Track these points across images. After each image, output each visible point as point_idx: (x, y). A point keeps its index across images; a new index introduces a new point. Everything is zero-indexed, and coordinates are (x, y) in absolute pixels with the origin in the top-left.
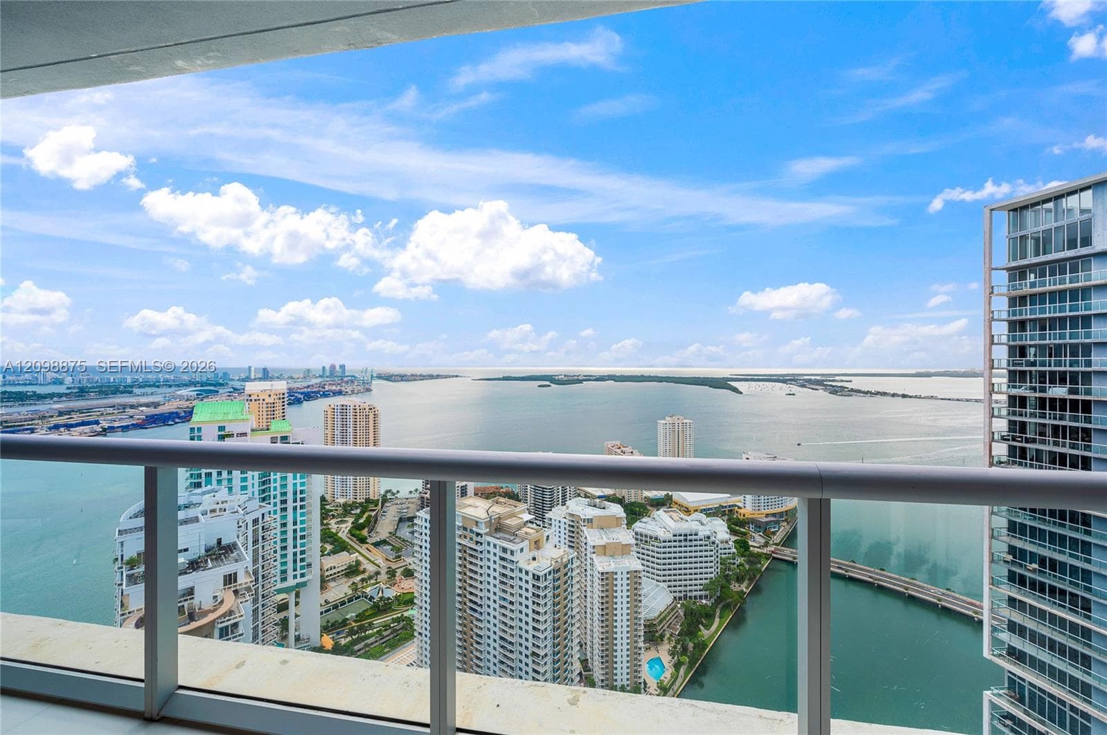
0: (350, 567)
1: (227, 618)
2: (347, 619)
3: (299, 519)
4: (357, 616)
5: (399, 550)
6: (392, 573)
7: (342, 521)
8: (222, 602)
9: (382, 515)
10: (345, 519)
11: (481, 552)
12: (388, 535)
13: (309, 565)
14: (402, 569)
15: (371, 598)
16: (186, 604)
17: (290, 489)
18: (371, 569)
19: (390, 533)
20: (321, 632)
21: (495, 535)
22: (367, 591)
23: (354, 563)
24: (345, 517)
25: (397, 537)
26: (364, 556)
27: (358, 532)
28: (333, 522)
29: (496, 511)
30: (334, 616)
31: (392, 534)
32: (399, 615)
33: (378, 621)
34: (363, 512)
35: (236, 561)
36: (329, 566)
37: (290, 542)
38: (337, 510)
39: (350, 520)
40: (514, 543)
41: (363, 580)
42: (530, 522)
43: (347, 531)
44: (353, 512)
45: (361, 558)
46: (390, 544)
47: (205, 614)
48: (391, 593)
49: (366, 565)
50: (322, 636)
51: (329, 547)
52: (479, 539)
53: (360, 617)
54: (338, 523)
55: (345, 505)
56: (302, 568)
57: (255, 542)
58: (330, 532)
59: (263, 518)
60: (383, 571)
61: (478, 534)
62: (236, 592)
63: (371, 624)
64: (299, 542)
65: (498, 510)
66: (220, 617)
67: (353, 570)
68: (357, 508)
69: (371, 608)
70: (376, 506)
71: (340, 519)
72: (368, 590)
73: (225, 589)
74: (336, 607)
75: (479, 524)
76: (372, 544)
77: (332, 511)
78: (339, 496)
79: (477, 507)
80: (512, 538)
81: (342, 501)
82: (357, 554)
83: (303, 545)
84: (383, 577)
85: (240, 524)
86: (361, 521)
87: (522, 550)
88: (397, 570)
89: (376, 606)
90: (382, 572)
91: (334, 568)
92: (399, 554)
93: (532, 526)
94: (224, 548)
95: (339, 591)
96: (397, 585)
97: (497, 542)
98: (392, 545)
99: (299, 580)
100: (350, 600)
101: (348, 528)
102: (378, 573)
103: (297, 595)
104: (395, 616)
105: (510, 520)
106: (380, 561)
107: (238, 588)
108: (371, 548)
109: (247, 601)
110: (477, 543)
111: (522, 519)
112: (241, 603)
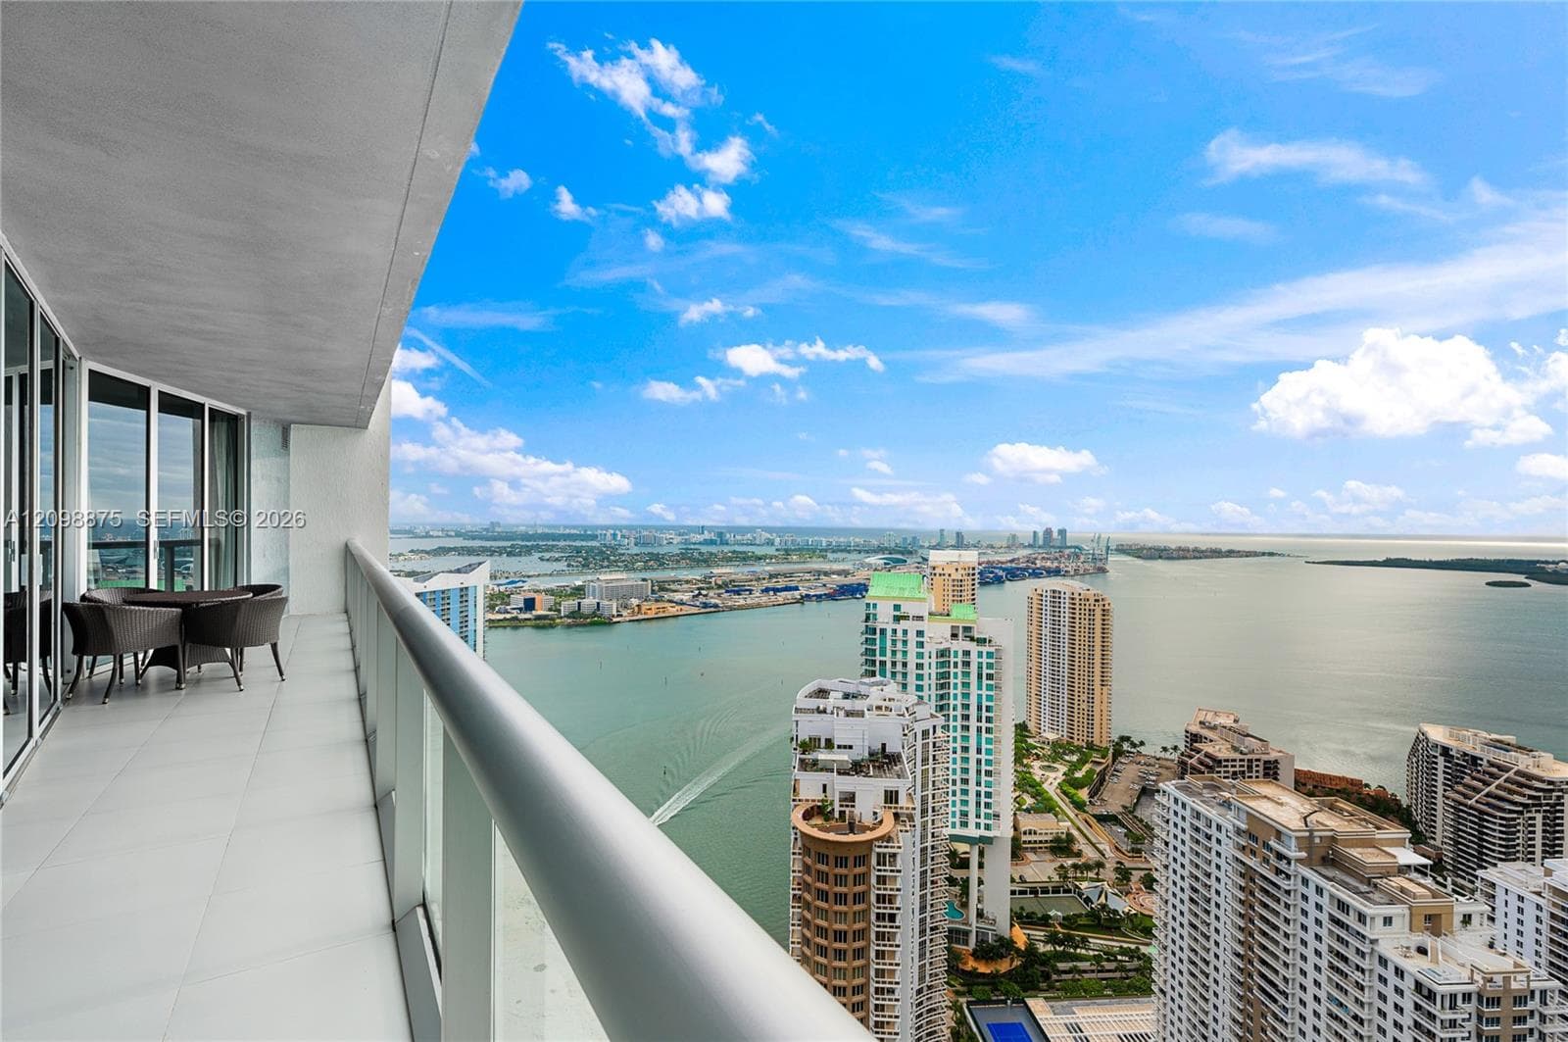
0: (1057, 840)
1: (885, 844)
2: (1050, 917)
3: (984, 746)
4: (1064, 918)
5: (1138, 840)
6: (1124, 874)
7: (1050, 767)
8: (881, 822)
9: (1113, 775)
10: (1055, 765)
11: (1288, 892)
12: (1121, 810)
13: (996, 816)
14: (1142, 873)
15: (1088, 900)
16: (847, 810)
17: (973, 702)
18: (1090, 854)
19: (1124, 807)
20: (1012, 919)
21: (1319, 868)
22: (1082, 887)
23: (1064, 836)
24: (1054, 762)
25: (1136, 817)
26: (1079, 829)
27: (1072, 791)
28: (1037, 764)
29: (1328, 823)
30: (1030, 904)
31: (1130, 811)
32: (1133, 947)
33: (1098, 942)
34: (1082, 762)
35: (899, 777)
36: (1027, 828)
37: (972, 776)
38: (1043, 749)
39: (1063, 769)
40: (1368, 899)
41: (1075, 866)
42: (1417, 870)
43: (1056, 784)
44: (1067, 758)
45: (1075, 833)
46: (1124, 826)
47: (864, 829)
48: (1121, 905)
49: (1081, 845)
50: (1012, 926)
51: (1029, 801)
52: (1283, 865)
53: (1069, 922)
54: (1043, 768)
55: (1055, 744)
56: (987, 816)
57: (925, 761)
58: (1031, 778)
59: (934, 732)
60: (1110, 865)
61: (1280, 856)
62: (896, 816)
63: (1084, 940)
64: (984, 778)
65: (1331, 822)
66: (877, 839)
67: (1061, 846)
68: (1072, 753)
69: (1087, 915)
70: (1103, 758)
71: (1046, 764)
72: (1084, 885)
73: (885, 807)
74: (1034, 891)
75: (1283, 838)
76: (1094, 816)
77: (1036, 748)
78: (1047, 728)
79: (1282, 804)
80: (1364, 888)
81: (1052, 736)
82: (1070, 823)
83: (988, 785)
84: (1109, 873)
85: (906, 732)
86: (1079, 775)
87: (1388, 921)
88: (1133, 872)
89: (1093, 915)
90: (1107, 865)
91: (1035, 833)
92: (1139, 846)
93: (1422, 881)
94: (886, 756)
95: (1041, 870)
96: (1132, 896)
97: (1323, 883)
98: (1127, 828)
99: (982, 832)
100: (1056, 890)
101: (1059, 781)
102: (1100, 865)
103: (981, 854)
104: (1125, 945)
105: (1359, 850)
106: (1105, 847)
107: (899, 811)
108: (1092, 821)
109: (907, 831)
110: (1278, 872)
111: (1395, 857)
112: (901, 831)
